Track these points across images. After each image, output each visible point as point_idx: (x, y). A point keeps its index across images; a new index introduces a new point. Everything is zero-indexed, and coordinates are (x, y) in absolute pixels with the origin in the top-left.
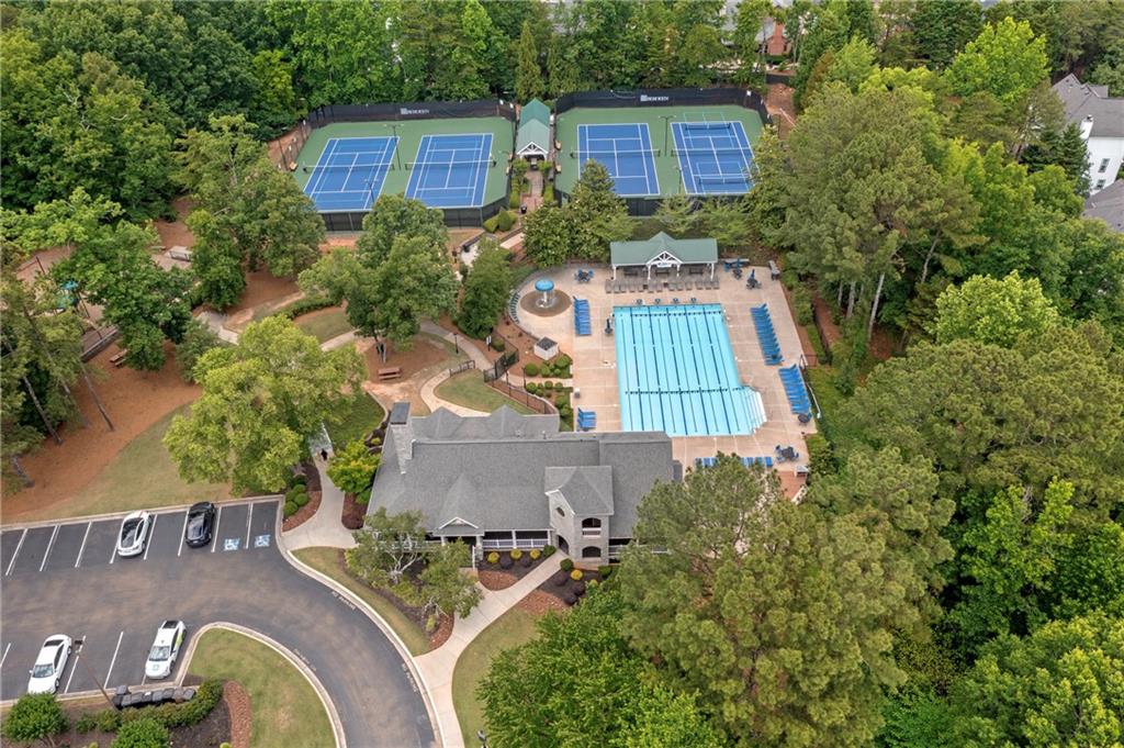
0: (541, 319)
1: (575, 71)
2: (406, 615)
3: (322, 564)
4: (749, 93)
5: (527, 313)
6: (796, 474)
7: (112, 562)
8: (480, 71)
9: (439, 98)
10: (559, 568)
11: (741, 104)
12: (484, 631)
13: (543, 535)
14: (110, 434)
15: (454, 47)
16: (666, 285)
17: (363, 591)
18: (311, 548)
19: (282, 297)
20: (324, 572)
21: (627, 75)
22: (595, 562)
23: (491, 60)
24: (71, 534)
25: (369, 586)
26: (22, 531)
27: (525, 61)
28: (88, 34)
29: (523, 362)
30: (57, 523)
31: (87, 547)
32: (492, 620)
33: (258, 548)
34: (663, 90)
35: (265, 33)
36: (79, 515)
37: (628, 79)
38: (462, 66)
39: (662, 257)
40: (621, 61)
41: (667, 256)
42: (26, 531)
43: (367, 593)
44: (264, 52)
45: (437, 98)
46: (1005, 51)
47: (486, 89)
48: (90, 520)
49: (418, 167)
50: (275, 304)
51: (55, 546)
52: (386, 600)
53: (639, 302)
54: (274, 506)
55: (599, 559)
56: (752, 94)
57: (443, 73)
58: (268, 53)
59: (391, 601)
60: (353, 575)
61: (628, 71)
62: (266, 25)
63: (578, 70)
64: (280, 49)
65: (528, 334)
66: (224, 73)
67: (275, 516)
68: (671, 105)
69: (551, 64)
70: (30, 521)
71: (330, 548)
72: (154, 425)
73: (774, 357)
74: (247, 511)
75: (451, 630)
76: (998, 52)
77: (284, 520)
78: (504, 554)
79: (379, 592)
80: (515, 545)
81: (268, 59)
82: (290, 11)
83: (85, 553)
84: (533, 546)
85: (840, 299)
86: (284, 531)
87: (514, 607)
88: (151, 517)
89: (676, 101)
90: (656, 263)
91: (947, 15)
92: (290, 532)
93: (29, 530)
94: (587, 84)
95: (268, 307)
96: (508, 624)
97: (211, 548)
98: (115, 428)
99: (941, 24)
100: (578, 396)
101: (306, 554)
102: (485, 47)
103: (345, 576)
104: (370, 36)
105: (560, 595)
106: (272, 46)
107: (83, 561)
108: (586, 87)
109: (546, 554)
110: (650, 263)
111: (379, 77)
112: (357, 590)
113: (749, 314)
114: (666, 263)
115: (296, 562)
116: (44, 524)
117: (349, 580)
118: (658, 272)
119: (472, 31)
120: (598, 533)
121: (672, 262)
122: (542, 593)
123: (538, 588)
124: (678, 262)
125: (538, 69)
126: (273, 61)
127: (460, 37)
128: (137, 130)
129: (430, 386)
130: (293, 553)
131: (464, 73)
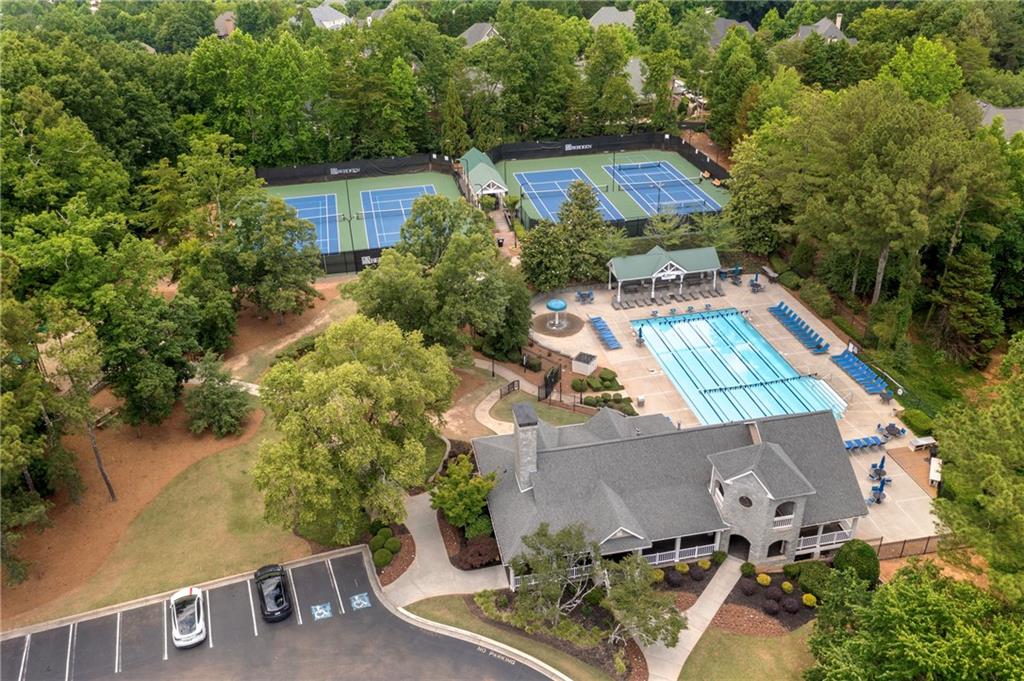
0: (560, 339)
1: (500, 125)
2: (584, 660)
3: (451, 617)
4: (667, 136)
5: (542, 336)
6: (913, 449)
7: (166, 657)
8: (407, 129)
9: (368, 157)
10: (740, 575)
11: (658, 147)
12: (686, 663)
13: (709, 539)
14: (114, 504)
15: (384, 104)
16: (672, 297)
17: (516, 638)
18: (428, 600)
19: (275, 341)
20: (456, 625)
21: (552, 126)
22: (780, 561)
23: (418, 117)
24: (96, 633)
25: (520, 631)
26: (23, 639)
27: (453, 117)
28: (19, 75)
29: (566, 380)
30: (72, 621)
31: (122, 644)
32: (691, 649)
33: (358, 611)
34: (584, 139)
35: (186, 97)
36: (97, 607)
37: (552, 129)
38: (392, 123)
39: (666, 268)
40: (545, 113)
41: (672, 266)
42: (28, 637)
43: (525, 641)
44: (183, 116)
45: (365, 157)
46: (926, 65)
47: (412, 146)
48: (118, 609)
49: (369, 217)
50: (269, 348)
51: (77, 650)
52: (551, 647)
53: (654, 314)
54: (358, 558)
55: (782, 557)
56: (670, 136)
57: (370, 131)
58: (190, 117)
59: (556, 647)
60: (498, 623)
61: (553, 122)
62: (186, 90)
63: (504, 124)
64: (201, 113)
65: (557, 353)
66: (154, 130)
67: (364, 569)
68: (594, 153)
69: (476, 119)
70: (32, 623)
71: (451, 597)
72: (167, 488)
73: (818, 348)
74: (326, 570)
75: (646, 669)
76: (920, 67)
77: (379, 573)
78: (669, 570)
79: (537, 638)
80: (678, 558)
81: (189, 123)
82: (214, 73)
83: (123, 653)
84: (700, 555)
85: (853, 289)
86: (384, 585)
87: (709, 628)
88: (204, 593)
89: (598, 149)
90: (660, 275)
91: (832, 58)
92: (392, 585)
93: (33, 635)
94: (513, 137)
95: (263, 352)
96: (712, 650)
97: (296, 621)
98: (118, 497)
99: (829, 65)
100: (641, 404)
101: (423, 608)
102: (412, 105)
103: (487, 626)
104: (298, 96)
105: (755, 606)
106: (192, 111)
107: (123, 662)
108: (512, 139)
109: (717, 561)
110: (656, 275)
111: (308, 138)
112: (509, 640)
113: (768, 314)
114: (670, 275)
115: (414, 619)
116: (52, 625)
117: (493, 630)
118: (662, 285)
119: (401, 89)
120: (788, 522)
121: (677, 273)
122: (734, 607)
123: (726, 602)
124: (682, 272)
125: (464, 124)
126: (195, 125)
127: (390, 95)
128: (95, 163)
129: (484, 410)
130: (407, 608)
131: (395, 130)
